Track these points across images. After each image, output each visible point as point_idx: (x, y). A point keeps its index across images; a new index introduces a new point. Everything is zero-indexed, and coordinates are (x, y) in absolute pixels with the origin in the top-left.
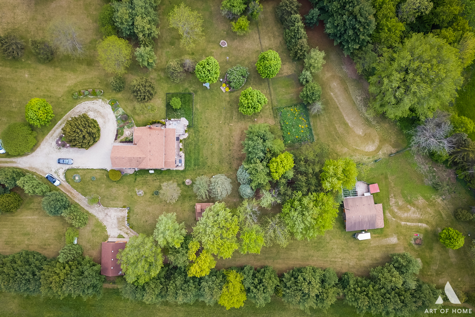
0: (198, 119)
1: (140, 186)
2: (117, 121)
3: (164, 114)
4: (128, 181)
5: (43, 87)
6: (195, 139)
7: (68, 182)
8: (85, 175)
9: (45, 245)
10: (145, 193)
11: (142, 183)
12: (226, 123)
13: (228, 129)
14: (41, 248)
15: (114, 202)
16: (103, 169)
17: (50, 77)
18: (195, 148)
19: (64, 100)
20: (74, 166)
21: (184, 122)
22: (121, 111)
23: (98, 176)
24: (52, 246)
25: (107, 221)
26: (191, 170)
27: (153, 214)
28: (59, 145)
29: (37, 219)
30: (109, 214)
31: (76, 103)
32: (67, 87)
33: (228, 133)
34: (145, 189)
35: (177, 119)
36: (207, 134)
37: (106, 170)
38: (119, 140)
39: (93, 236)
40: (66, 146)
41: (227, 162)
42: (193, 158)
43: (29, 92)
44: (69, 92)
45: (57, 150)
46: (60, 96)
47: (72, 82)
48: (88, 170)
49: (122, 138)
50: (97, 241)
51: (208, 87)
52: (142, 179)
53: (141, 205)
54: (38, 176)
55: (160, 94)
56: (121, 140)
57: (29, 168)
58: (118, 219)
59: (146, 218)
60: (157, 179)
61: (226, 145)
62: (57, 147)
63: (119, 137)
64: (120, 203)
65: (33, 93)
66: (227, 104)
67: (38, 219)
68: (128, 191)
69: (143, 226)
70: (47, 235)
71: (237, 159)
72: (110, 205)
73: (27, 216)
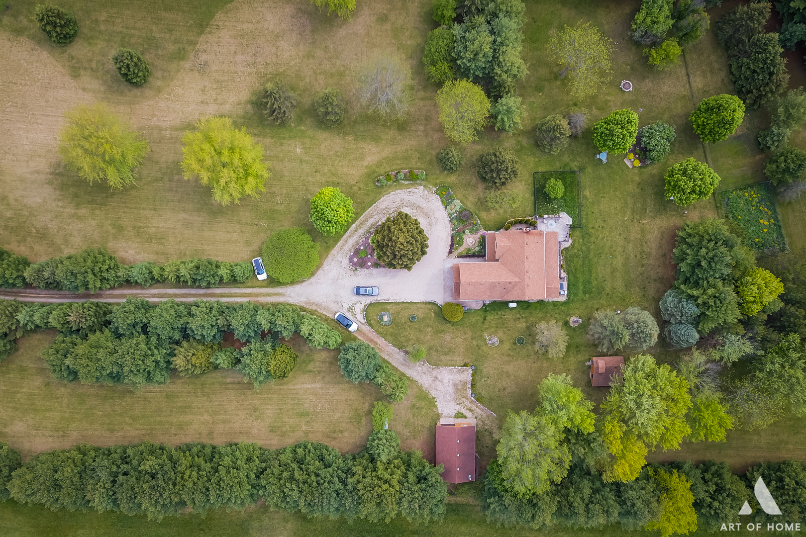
0: (587, 215)
1: (493, 330)
2: (451, 221)
3: (529, 208)
4: (472, 322)
5: (326, 169)
6: (584, 248)
7: (370, 325)
8: (399, 312)
9: (334, 432)
10: (501, 342)
11: (495, 324)
12: (635, 220)
13: (639, 229)
14: (328, 437)
15: (448, 358)
16: (429, 303)
17: (337, 152)
18: (583, 264)
19: (360, 189)
20: (380, 298)
21: (566, 219)
22: (457, 204)
23: (420, 314)
24: (346, 434)
25: (437, 390)
26: (578, 300)
27: (515, 376)
28: (355, 264)
29: (320, 388)
30: (440, 377)
31: (380, 193)
32: (366, 167)
33: (639, 236)
34: (500, 334)
35: (553, 216)
36: (603, 239)
37: (434, 304)
38: (456, 253)
39: (414, 416)
40: (366, 266)
41: (638, 287)
42: (581, 280)
43: (302, 178)
44: (369, 175)
45: (352, 273)
46: (354, 183)
47: (374, 158)
48: (404, 305)
49: (461, 250)
50: (420, 423)
51: (605, 161)
52: (496, 317)
53: (495, 361)
54: (320, 317)
55: (521, 174)
56: (459, 253)
57: (305, 303)
58: (455, 385)
59: (504, 383)
60: (522, 317)
61: (636, 256)
62: (351, 267)
63: (456, 249)
64: (459, 359)
65: (309, 178)
66: (635, 187)
67: (322, 388)
68: (472, 339)
69: (499, 397)
70: (338, 415)
71: (655, 280)
72: (440, 363)
73: (303, 383)
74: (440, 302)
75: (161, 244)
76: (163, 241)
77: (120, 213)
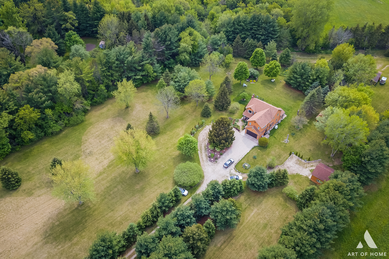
1: (282, 138)
4: (272, 142)
5: (170, 145)
7: (244, 173)
8: (248, 160)
10: (289, 139)
11: (280, 136)
12: (273, 90)
13: (277, 91)
15: (282, 158)
16: (253, 148)
20: (236, 162)
23: (255, 154)
25: (294, 170)
27: (307, 144)
28: (214, 161)
30: (289, 166)
33: (279, 92)
34: (285, 137)
36: (272, 98)
37: (255, 147)
40: (218, 158)
43: (164, 154)
45: (216, 164)
47: (182, 131)
48: (247, 156)
52: (277, 134)
53: (296, 146)
56: (242, 129)
58: (296, 163)
59: (307, 148)
60: (283, 128)
61: (286, 96)
62: (214, 163)
63: (240, 129)
64: (286, 155)
65: (166, 152)
66: (262, 85)
67: (258, 210)
68: (280, 146)
69: (312, 154)
70: (277, 213)
73: (249, 215)
74: (256, 145)
75: (128, 220)
76: (128, 218)
77: (96, 225)
